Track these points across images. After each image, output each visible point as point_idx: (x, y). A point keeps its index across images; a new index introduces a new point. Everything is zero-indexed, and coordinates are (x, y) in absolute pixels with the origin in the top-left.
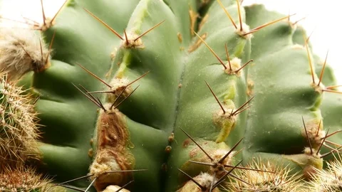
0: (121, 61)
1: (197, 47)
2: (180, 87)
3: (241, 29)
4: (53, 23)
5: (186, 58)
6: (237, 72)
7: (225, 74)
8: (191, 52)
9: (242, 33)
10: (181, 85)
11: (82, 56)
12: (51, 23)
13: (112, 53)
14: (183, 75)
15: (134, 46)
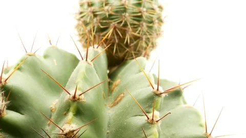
0: (68, 111)
1: (117, 103)
2: (108, 133)
3: (158, 90)
4: (7, 81)
5: (109, 111)
6: (157, 121)
7: (148, 123)
8: (112, 107)
9: (159, 92)
10: (108, 131)
11: (30, 107)
12: (6, 81)
13: (52, 106)
14: (109, 124)
15: (79, 99)
